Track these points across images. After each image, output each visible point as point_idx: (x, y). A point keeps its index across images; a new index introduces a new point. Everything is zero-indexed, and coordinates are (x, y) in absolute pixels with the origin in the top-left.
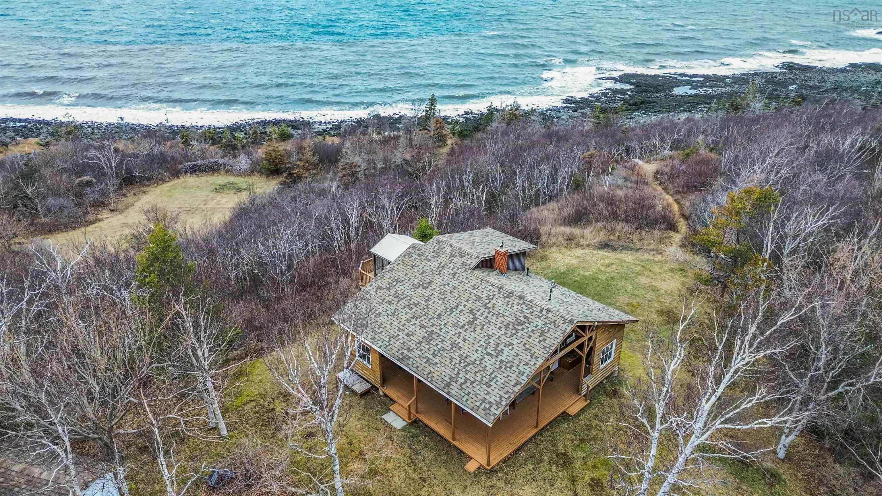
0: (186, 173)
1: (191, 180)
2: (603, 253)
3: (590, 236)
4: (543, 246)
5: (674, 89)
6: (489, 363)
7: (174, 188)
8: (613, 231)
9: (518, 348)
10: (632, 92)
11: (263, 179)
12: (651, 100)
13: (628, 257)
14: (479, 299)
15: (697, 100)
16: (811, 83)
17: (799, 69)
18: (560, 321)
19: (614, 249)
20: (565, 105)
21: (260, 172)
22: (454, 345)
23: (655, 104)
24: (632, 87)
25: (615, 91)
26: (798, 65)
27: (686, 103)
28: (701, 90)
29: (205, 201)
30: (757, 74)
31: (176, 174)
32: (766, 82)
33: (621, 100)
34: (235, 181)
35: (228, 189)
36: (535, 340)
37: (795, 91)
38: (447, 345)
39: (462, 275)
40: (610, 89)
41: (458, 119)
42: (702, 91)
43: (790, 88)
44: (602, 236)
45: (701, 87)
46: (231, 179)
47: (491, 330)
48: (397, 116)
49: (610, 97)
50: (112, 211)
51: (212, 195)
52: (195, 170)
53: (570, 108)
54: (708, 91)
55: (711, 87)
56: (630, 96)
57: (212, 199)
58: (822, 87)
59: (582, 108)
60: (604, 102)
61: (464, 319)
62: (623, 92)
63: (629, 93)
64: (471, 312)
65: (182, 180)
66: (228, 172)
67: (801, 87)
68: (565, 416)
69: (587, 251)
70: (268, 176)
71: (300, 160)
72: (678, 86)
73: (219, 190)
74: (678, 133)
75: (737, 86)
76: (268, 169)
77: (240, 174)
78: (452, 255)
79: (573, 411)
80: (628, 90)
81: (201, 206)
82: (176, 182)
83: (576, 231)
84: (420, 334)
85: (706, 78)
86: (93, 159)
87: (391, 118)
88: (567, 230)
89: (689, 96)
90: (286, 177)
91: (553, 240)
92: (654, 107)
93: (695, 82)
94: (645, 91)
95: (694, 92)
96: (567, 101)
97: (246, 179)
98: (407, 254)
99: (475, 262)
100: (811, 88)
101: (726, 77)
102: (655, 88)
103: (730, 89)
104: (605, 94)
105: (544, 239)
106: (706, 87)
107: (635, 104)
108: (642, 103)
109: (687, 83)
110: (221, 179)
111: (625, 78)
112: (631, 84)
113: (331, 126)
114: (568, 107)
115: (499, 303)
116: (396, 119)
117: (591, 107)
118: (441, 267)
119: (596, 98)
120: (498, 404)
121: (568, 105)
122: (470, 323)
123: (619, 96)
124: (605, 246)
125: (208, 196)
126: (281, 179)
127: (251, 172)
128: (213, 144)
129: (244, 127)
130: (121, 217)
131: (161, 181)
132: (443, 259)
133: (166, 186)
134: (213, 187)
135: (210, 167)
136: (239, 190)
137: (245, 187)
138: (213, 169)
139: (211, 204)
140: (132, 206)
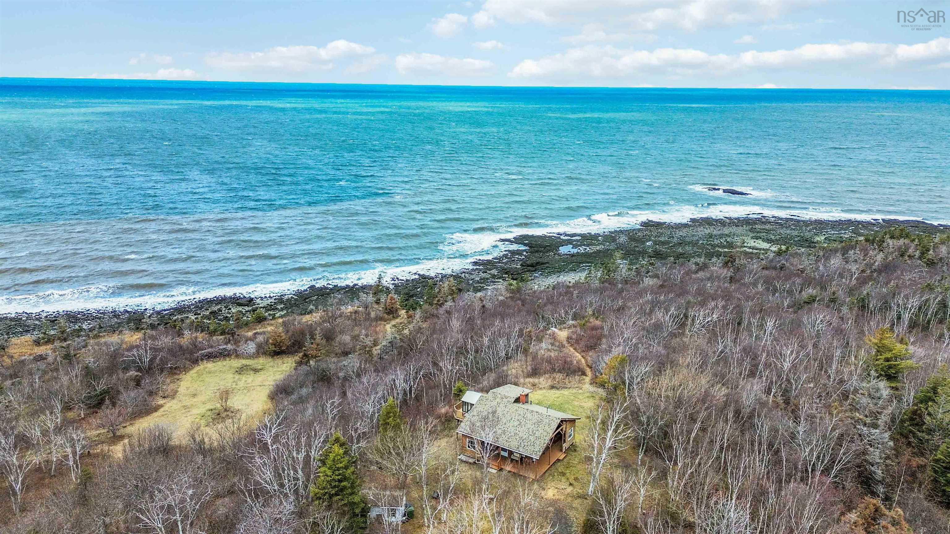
0: (202, 360)
1: (210, 365)
2: (553, 391)
3: (544, 383)
5: (560, 248)
6: (532, 438)
7: (199, 374)
8: (554, 378)
9: (542, 431)
10: (527, 252)
11: (270, 359)
12: (544, 260)
13: (566, 392)
14: (520, 415)
15: (579, 259)
16: (662, 239)
17: (653, 225)
18: (555, 419)
19: (558, 389)
20: (475, 267)
21: (265, 353)
22: (515, 434)
23: (547, 265)
24: (527, 248)
25: (513, 253)
27: (570, 263)
28: (581, 248)
29: (234, 382)
30: (621, 232)
31: (195, 362)
32: (629, 238)
33: (519, 260)
34: (248, 364)
35: (247, 370)
36: (547, 427)
37: (651, 247)
38: (513, 434)
39: (509, 406)
40: (509, 251)
42: (582, 250)
43: (647, 244)
44: (550, 382)
45: (580, 246)
46: (243, 362)
47: (529, 426)
48: (331, 287)
49: (510, 258)
50: (164, 397)
51: (237, 377)
52: (210, 357)
53: (480, 270)
54: (586, 249)
55: (588, 246)
56: (525, 256)
57: (240, 380)
58: (671, 242)
59: (490, 270)
60: (506, 263)
61: (516, 423)
62: (519, 252)
63: (525, 253)
64: (518, 420)
65: (202, 367)
66: (238, 356)
67: (655, 243)
68: (558, 460)
69: (544, 391)
70: (273, 356)
71: (312, 343)
72: (562, 246)
73: (241, 371)
75: (608, 243)
76: (274, 351)
77: (249, 357)
78: (502, 398)
79: (561, 458)
80: (524, 250)
81: (234, 386)
82: (197, 369)
83: (536, 380)
85: (583, 236)
87: (327, 288)
88: (531, 380)
89: (573, 255)
92: (547, 267)
93: (575, 241)
94: (537, 252)
95: (575, 251)
96: (475, 263)
97: (256, 361)
98: (480, 400)
99: (512, 400)
100: (663, 243)
101: (598, 235)
102: (545, 248)
103: (603, 247)
104: (505, 256)
106: (584, 245)
107: (532, 266)
108: (538, 263)
109: (569, 242)
110: (236, 363)
111: (519, 240)
112: (525, 245)
114: (478, 269)
116: (331, 289)
117: (496, 268)
118: (499, 404)
119: (500, 259)
120: (539, 451)
121: (478, 267)
122: (519, 425)
123: (517, 256)
124: (552, 387)
125: (234, 378)
126: (297, 358)
127: (257, 355)
128: (202, 331)
130: (175, 401)
131: (186, 370)
132: (498, 400)
133: (193, 373)
134: (235, 370)
135: (221, 354)
136: (256, 371)
137: (260, 367)
138: (224, 355)
139: (241, 384)
140: (177, 392)
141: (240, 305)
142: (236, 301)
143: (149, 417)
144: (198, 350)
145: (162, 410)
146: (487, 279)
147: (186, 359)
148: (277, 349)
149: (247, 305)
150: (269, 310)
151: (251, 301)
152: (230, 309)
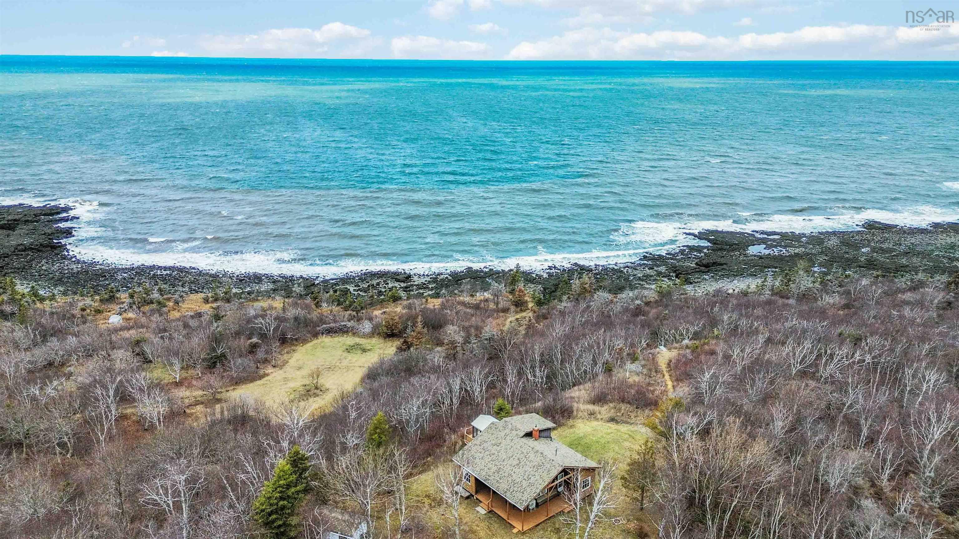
0: (323, 334)
1: (326, 340)
2: (609, 425)
3: (604, 412)
4: (574, 418)
5: (749, 248)
6: (525, 484)
7: (315, 347)
8: (620, 410)
9: (538, 477)
10: (708, 250)
11: (382, 341)
12: (722, 261)
13: (624, 428)
14: (523, 453)
15: (766, 262)
16: (885, 246)
17: (879, 228)
18: (556, 465)
19: (617, 422)
20: (642, 262)
21: (379, 334)
22: (510, 475)
23: (725, 266)
24: (710, 244)
25: (693, 249)
26: (880, 223)
27: (754, 266)
28: (775, 250)
29: (340, 359)
30: (834, 233)
31: (316, 335)
32: (841, 242)
33: (696, 257)
34: (361, 343)
35: (356, 349)
36: (545, 474)
37: (867, 254)
38: (506, 474)
39: (516, 440)
40: (687, 246)
41: (542, 274)
42: (776, 252)
43: (863, 250)
44: (612, 413)
45: (776, 246)
46: (357, 340)
47: (527, 468)
48: (487, 270)
49: (687, 255)
50: (274, 367)
51: (345, 354)
52: (330, 332)
53: (647, 265)
54: (781, 251)
55: (785, 247)
56: (705, 254)
57: (345, 358)
58: (895, 250)
59: (658, 266)
60: (679, 261)
61: (515, 462)
62: (699, 249)
63: (705, 251)
64: (519, 459)
65: (319, 341)
66: (355, 334)
67: (874, 250)
68: (562, 512)
69: (600, 423)
70: (385, 338)
71: (413, 332)
72: (754, 245)
73: (350, 349)
74: (697, 325)
75: (811, 246)
76: (386, 333)
77: (365, 336)
78: (512, 430)
79: (566, 510)
80: (705, 247)
81: (338, 364)
82: (315, 341)
83: (596, 408)
84: (494, 469)
85: (784, 236)
86: (258, 324)
87: (482, 271)
88: (591, 407)
89: (761, 258)
90: (402, 344)
91: (580, 414)
92: (723, 269)
93: (771, 240)
94: (721, 249)
95: (767, 252)
96: (644, 258)
97: (369, 341)
98: (490, 427)
99: (523, 433)
100: (884, 251)
101: (803, 235)
102: (731, 245)
103: (803, 250)
104: (682, 252)
105: (575, 413)
106: (780, 246)
107: (707, 266)
108: (714, 264)
109: (763, 241)
110: (349, 340)
111: (701, 236)
112: (709, 240)
113: (428, 279)
114: (644, 264)
115: (532, 456)
116: (486, 273)
117: (666, 265)
118: (506, 435)
119: (673, 256)
120: (526, 501)
121: (646, 262)
122: (518, 465)
123: (695, 254)
124: (612, 420)
125: (341, 355)
126: (399, 344)
127: (372, 335)
128: (338, 305)
129: (354, 278)
130: (281, 372)
131: (305, 341)
132: (507, 431)
133: (309, 345)
134: (345, 347)
135: (341, 330)
136: (364, 351)
137: (368, 348)
138: (343, 331)
139: (345, 363)
140: (287, 362)
141: (398, 280)
142: (396, 276)
143: (251, 385)
144: (325, 323)
145: (266, 378)
146: (651, 276)
147: (309, 332)
148: (389, 332)
149: (404, 282)
150: (420, 288)
151: (408, 277)
152: (388, 284)
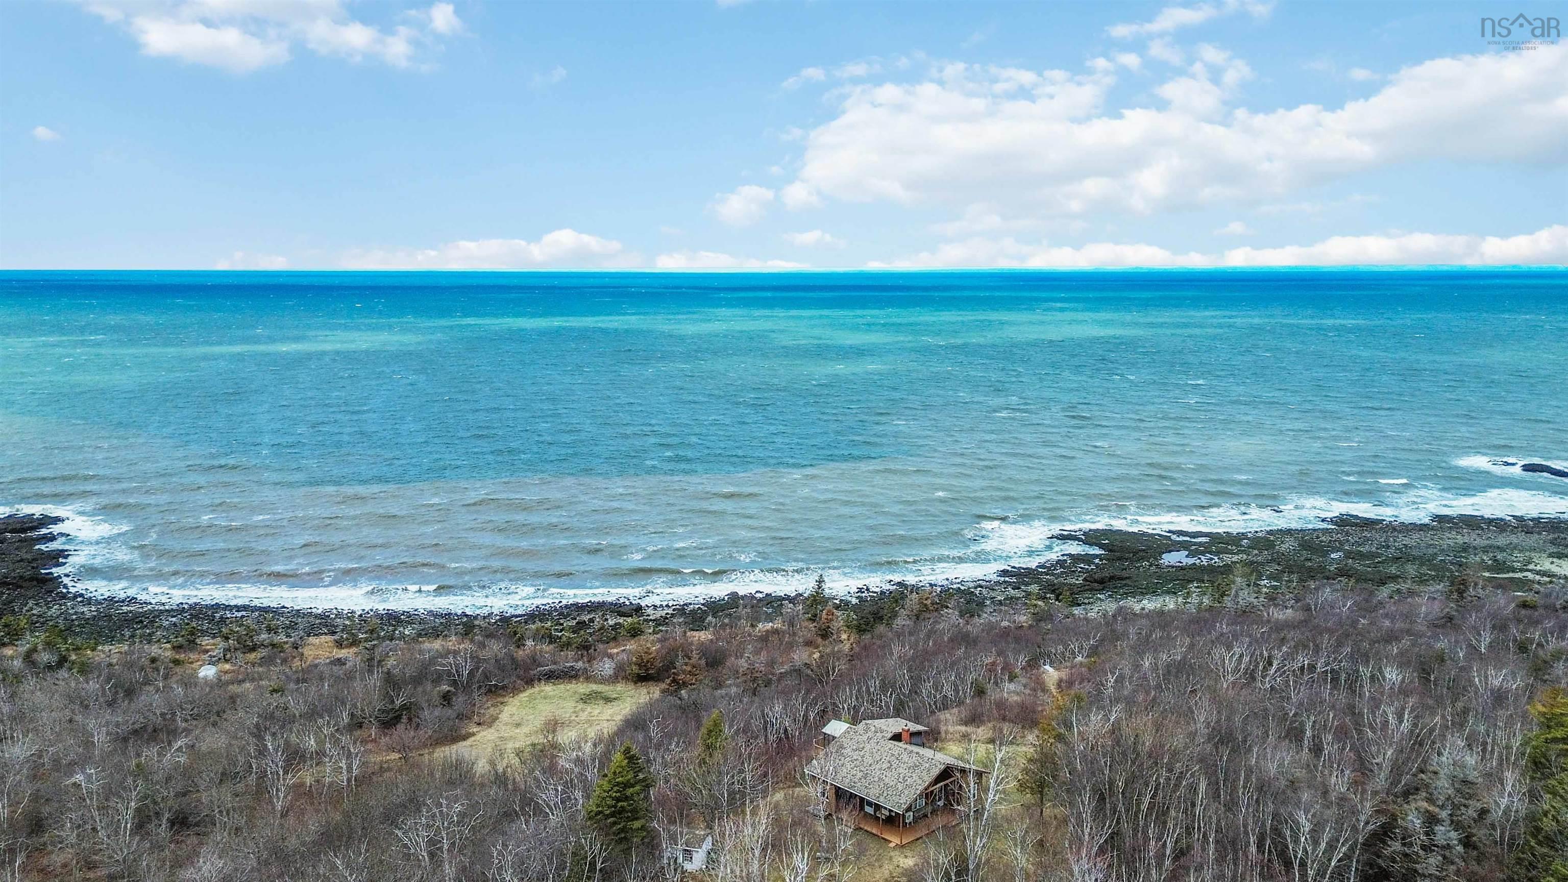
0: (539, 680)
1: (548, 689)
2: (990, 746)
3: (981, 733)
4: (942, 741)
5: (1164, 556)
7: (532, 698)
8: (1000, 730)
9: (915, 778)
10: (1101, 560)
11: (631, 686)
12: (1125, 574)
15: (1191, 574)
16: (1365, 549)
17: (1356, 525)
18: (938, 764)
20: (1003, 579)
21: (625, 678)
22: (880, 779)
23: (1127, 581)
24: (1103, 552)
25: (1076, 558)
26: (1356, 517)
27: (1172, 580)
28: (1203, 558)
29: (575, 712)
30: (1288, 532)
31: (530, 682)
32: (1299, 545)
33: (1084, 570)
34: (599, 690)
35: (596, 698)
37: (1339, 561)
38: (876, 779)
39: (882, 742)
40: (1070, 555)
42: (1204, 560)
43: (1332, 556)
44: (991, 734)
45: (1203, 553)
46: (594, 687)
49: (1069, 567)
50: (479, 724)
51: (581, 706)
52: (551, 677)
53: (1009, 584)
54: (1212, 559)
55: (1217, 553)
56: (1097, 565)
57: (583, 710)
58: (1379, 555)
59: (1027, 584)
60: (1058, 576)
62: (1086, 559)
63: (1097, 561)
65: (536, 689)
66: (588, 679)
67: (1349, 555)
70: (636, 683)
71: (686, 664)
72: (1170, 552)
73: (586, 699)
74: (1094, 638)
75: (1257, 551)
76: (638, 675)
77: (603, 681)
78: (875, 732)
80: (1097, 556)
81: (573, 718)
82: (529, 691)
83: (971, 729)
85: (1215, 537)
86: (444, 665)
87: (755, 597)
88: (963, 728)
89: (1182, 568)
90: (670, 685)
91: (950, 736)
92: (1125, 585)
93: (1195, 544)
94: (1119, 559)
95: (1191, 561)
96: (1004, 573)
97: (611, 687)
98: (846, 732)
99: (890, 735)
100: (1362, 556)
101: (1243, 536)
102: (1135, 553)
103: (1245, 557)
104: (1061, 564)
105: (944, 735)
106: (1211, 553)
107: (1102, 581)
108: (1112, 578)
109: (1184, 546)
110: (583, 688)
111: (1092, 538)
112: (1101, 546)
113: (670, 611)
114: (1006, 582)
115: (905, 757)
117: (1039, 582)
118: (869, 739)
119: (1049, 568)
121: (1007, 579)
122: (889, 767)
123: (1082, 565)
124: (992, 741)
125: (575, 707)
126: (663, 686)
127: (614, 679)
128: (550, 643)
129: (550, 613)
130: (491, 730)
131: (516, 691)
132: (870, 734)
133: (524, 696)
134: (578, 696)
135: (566, 674)
136: (608, 700)
137: (615, 696)
138: (569, 675)
139: (583, 716)
140: (497, 718)
141: (621, 614)
142: (617, 608)
144: (540, 665)
145: (471, 739)
146: (1018, 599)
147: (518, 677)
148: (642, 673)
150: (660, 624)
151: (638, 610)
152: (607, 620)
